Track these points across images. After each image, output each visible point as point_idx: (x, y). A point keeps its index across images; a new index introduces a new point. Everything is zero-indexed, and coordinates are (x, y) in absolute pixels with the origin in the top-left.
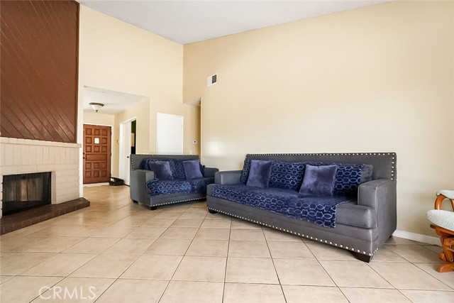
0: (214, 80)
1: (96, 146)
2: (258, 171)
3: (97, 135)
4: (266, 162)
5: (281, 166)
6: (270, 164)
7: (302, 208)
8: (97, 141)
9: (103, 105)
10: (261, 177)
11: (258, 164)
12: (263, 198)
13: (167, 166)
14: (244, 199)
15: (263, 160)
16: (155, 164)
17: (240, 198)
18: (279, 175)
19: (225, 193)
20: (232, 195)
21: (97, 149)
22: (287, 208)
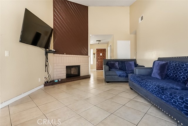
0: (142, 19)
1: (101, 56)
2: (158, 68)
3: (101, 52)
4: (164, 62)
5: (176, 65)
6: (167, 63)
7: (173, 98)
8: (101, 54)
9: (100, 41)
10: (159, 72)
11: (159, 63)
12: (150, 86)
13: (117, 64)
14: (141, 84)
15: (163, 61)
16: (111, 63)
17: (140, 83)
18: (174, 72)
19: (134, 79)
20: (137, 81)
21: (101, 58)
22: (163, 95)
